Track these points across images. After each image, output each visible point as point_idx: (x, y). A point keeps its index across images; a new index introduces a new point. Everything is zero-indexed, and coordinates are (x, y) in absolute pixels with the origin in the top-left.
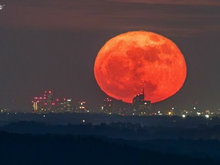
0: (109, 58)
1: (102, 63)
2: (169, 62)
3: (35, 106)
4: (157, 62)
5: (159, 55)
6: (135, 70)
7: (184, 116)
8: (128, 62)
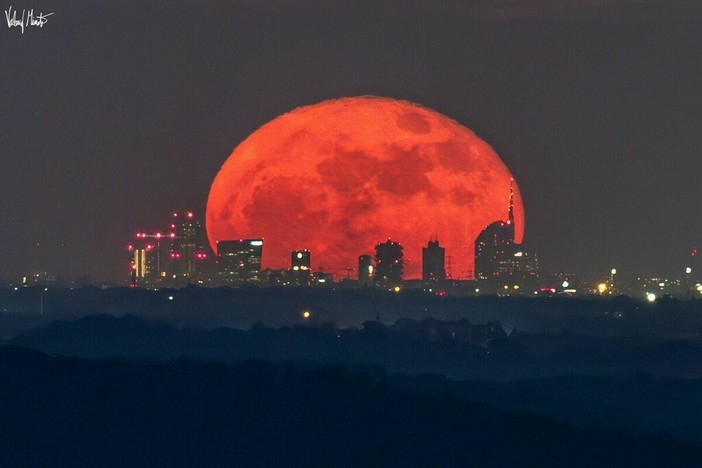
0: (257, 182)
1: (233, 198)
2: (462, 197)
3: (139, 265)
4: (422, 195)
5: (429, 175)
6: (346, 222)
7: (651, 297)
8: (324, 197)
